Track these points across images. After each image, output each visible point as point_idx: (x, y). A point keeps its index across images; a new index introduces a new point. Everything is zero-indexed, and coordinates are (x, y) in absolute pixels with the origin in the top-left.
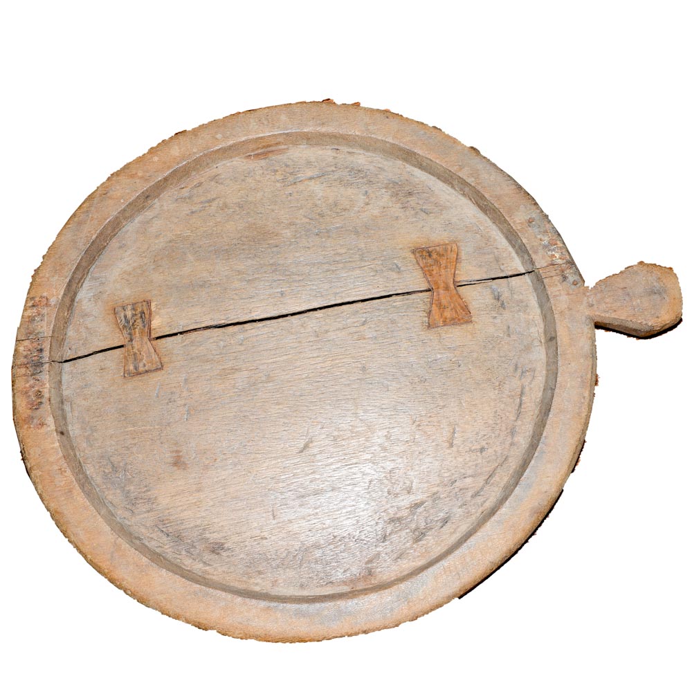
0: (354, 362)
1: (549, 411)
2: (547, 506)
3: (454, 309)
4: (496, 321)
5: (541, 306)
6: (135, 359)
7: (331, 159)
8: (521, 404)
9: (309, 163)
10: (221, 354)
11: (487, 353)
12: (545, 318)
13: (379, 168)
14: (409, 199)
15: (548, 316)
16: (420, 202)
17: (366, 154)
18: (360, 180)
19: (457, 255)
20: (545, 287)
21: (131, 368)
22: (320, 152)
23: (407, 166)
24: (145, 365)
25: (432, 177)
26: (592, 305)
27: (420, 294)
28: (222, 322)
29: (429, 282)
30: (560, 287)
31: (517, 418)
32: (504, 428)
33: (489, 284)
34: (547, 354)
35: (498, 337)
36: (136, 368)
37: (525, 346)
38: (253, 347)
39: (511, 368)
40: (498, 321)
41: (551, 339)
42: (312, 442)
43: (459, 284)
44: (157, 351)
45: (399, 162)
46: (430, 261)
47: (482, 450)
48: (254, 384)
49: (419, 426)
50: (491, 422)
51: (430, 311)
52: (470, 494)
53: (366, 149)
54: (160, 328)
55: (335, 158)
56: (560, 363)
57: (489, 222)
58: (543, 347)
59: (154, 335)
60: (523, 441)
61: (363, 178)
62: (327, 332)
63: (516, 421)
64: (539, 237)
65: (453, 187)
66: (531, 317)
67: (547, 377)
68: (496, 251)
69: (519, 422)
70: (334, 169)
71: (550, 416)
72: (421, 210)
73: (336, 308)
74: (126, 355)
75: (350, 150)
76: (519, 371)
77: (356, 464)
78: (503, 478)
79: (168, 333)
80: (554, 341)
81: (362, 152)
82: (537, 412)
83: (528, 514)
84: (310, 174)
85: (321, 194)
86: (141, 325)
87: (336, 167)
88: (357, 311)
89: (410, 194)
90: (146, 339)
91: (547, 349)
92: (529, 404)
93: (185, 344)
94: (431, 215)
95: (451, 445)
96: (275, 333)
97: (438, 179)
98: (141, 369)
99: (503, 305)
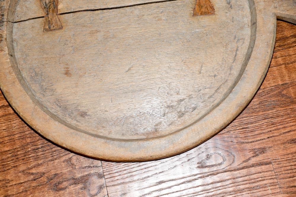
0: (155, 31)
1: (250, 58)
2: (245, 103)
3: (207, 8)
4: (227, 14)
5: (250, 8)
6: (49, 23)
8: (236, 55)
10: (91, 23)
11: (221, 30)
12: (252, 13)
15: (253, 13)
21: (47, 27)
24: (54, 27)
26: (276, 7)
28: (93, 8)
32: (226, 66)
34: (251, 31)
35: (227, 22)
36: (49, 28)
37: (240, 27)
38: (107, 21)
39: (233, 38)
40: (228, 14)
41: (254, 24)
42: (132, 67)
44: (60, 20)
47: (215, 76)
48: (106, 39)
49: (185, 62)
50: (220, 63)
51: (195, 8)
52: (207, 96)
54: (62, 9)
56: (257, 35)
58: (250, 28)
59: (59, 13)
60: (235, 73)
62: (143, 15)
63: (233, 63)
66: (245, 13)
67: (250, 42)
69: (235, 64)
71: (250, 60)
73: (149, 4)
74: (45, 21)
76: (237, 39)
77: (153, 79)
78: (224, 90)
79: (66, 12)
80: (255, 24)
82: (244, 59)
83: (235, 107)
86: (53, 7)
88: (159, 7)
90: (55, 14)
91: (252, 29)
92: (240, 55)
93: (74, 17)
95: (200, 73)
96: (118, 15)
98: (52, 28)
99: (231, 7)
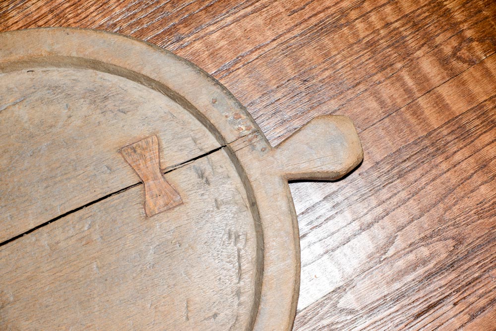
1: (263, 270)
3: (165, 195)
4: (204, 197)
7: (28, 82)
8: (240, 267)
9: (9, 90)
12: (245, 185)
13: (74, 80)
14: (106, 103)
15: (247, 183)
16: (117, 103)
17: (59, 69)
18: (59, 96)
19: (159, 144)
20: (237, 159)
22: (18, 77)
23: (98, 72)
25: (122, 78)
27: (133, 189)
29: (138, 176)
30: (250, 156)
31: (239, 281)
32: (230, 292)
33: (192, 164)
34: (253, 217)
39: (226, 236)
40: (206, 197)
41: (253, 204)
43: (166, 171)
45: (91, 71)
46: (136, 156)
47: (215, 316)
50: (217, 289)
51: (145, 202)
53: (58, 65)
55: (32, 79)
57: (181, 108)
58: (250, 211)
60: (248, 299)
61: (61, 93)
62: (57, 243)
63: (239, 283)
64: (224, 114)
65: (142, 83)
66: (234, 186)
67: (257, 238)
68: (192, 133)
69: (242, 283)
70: (34, 90)
71: (265, 274)
72: (119, 110)
73: (62, 219)
75: (44, 69)
76: (233, 237)
80: (255, 206)
81: (55, 68)
82: (255, 270)
84: (11, 100)
85: (27, 117)
87: (34, 89)
88: (82, 217)
89: (106, 98)
91: (253, 212)
92: (247, 265)
94: (129, 113)
95: (187, 319)
97: (128, 78)
99: (208, 182)
